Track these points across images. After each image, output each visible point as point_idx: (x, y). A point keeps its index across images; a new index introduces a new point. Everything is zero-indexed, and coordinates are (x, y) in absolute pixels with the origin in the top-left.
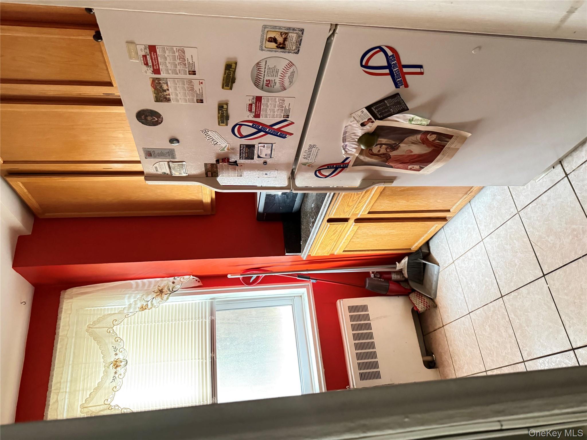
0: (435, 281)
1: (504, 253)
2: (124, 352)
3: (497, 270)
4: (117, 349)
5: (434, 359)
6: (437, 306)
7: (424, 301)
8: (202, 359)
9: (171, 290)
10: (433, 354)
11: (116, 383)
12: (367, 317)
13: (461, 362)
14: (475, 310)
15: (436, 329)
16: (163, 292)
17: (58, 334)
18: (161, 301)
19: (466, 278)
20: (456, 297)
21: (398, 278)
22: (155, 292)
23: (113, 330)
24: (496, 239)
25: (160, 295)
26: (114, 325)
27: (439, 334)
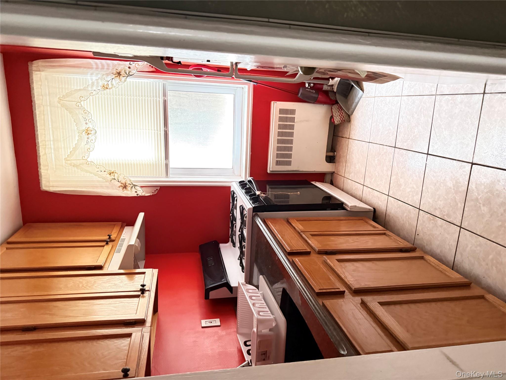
0: (356, 103)
1: (411, 118)
2: (93, 122)
3: (401, 126)
4: (87, 119)
5: (335, 155)
6: (351, 121)
7: (342, 115)
8: (157, 130)
9: (128, 73)
10: (335, 151)
11: (89, 145)
12: (293, 120)
13: (351, 169)
14: (374, 143)
15: (343, 137)
16: (121, 75)
17: (35, 102)
18: (120, 82)
19: (378, 117)
20: (365, 125)
21: (328, 89)
22: (114, 74)
23: (81, 104)
24: (411, 103)
25: (118, 76)
26: (81, 101)
27: (344, 142)
